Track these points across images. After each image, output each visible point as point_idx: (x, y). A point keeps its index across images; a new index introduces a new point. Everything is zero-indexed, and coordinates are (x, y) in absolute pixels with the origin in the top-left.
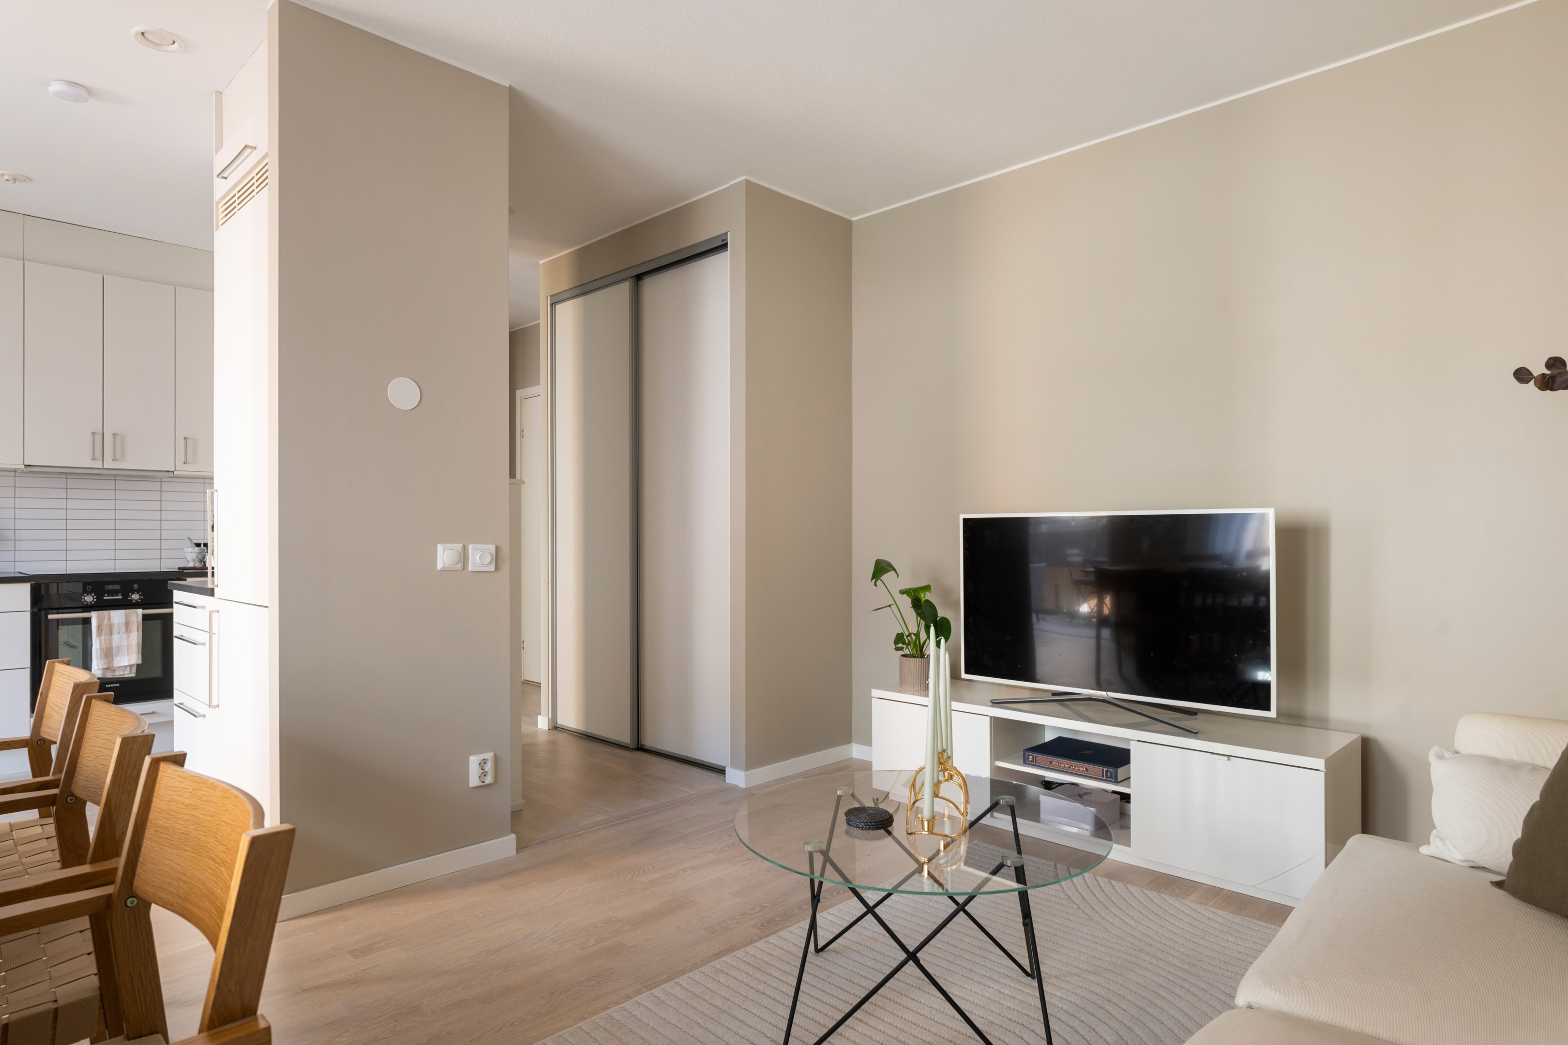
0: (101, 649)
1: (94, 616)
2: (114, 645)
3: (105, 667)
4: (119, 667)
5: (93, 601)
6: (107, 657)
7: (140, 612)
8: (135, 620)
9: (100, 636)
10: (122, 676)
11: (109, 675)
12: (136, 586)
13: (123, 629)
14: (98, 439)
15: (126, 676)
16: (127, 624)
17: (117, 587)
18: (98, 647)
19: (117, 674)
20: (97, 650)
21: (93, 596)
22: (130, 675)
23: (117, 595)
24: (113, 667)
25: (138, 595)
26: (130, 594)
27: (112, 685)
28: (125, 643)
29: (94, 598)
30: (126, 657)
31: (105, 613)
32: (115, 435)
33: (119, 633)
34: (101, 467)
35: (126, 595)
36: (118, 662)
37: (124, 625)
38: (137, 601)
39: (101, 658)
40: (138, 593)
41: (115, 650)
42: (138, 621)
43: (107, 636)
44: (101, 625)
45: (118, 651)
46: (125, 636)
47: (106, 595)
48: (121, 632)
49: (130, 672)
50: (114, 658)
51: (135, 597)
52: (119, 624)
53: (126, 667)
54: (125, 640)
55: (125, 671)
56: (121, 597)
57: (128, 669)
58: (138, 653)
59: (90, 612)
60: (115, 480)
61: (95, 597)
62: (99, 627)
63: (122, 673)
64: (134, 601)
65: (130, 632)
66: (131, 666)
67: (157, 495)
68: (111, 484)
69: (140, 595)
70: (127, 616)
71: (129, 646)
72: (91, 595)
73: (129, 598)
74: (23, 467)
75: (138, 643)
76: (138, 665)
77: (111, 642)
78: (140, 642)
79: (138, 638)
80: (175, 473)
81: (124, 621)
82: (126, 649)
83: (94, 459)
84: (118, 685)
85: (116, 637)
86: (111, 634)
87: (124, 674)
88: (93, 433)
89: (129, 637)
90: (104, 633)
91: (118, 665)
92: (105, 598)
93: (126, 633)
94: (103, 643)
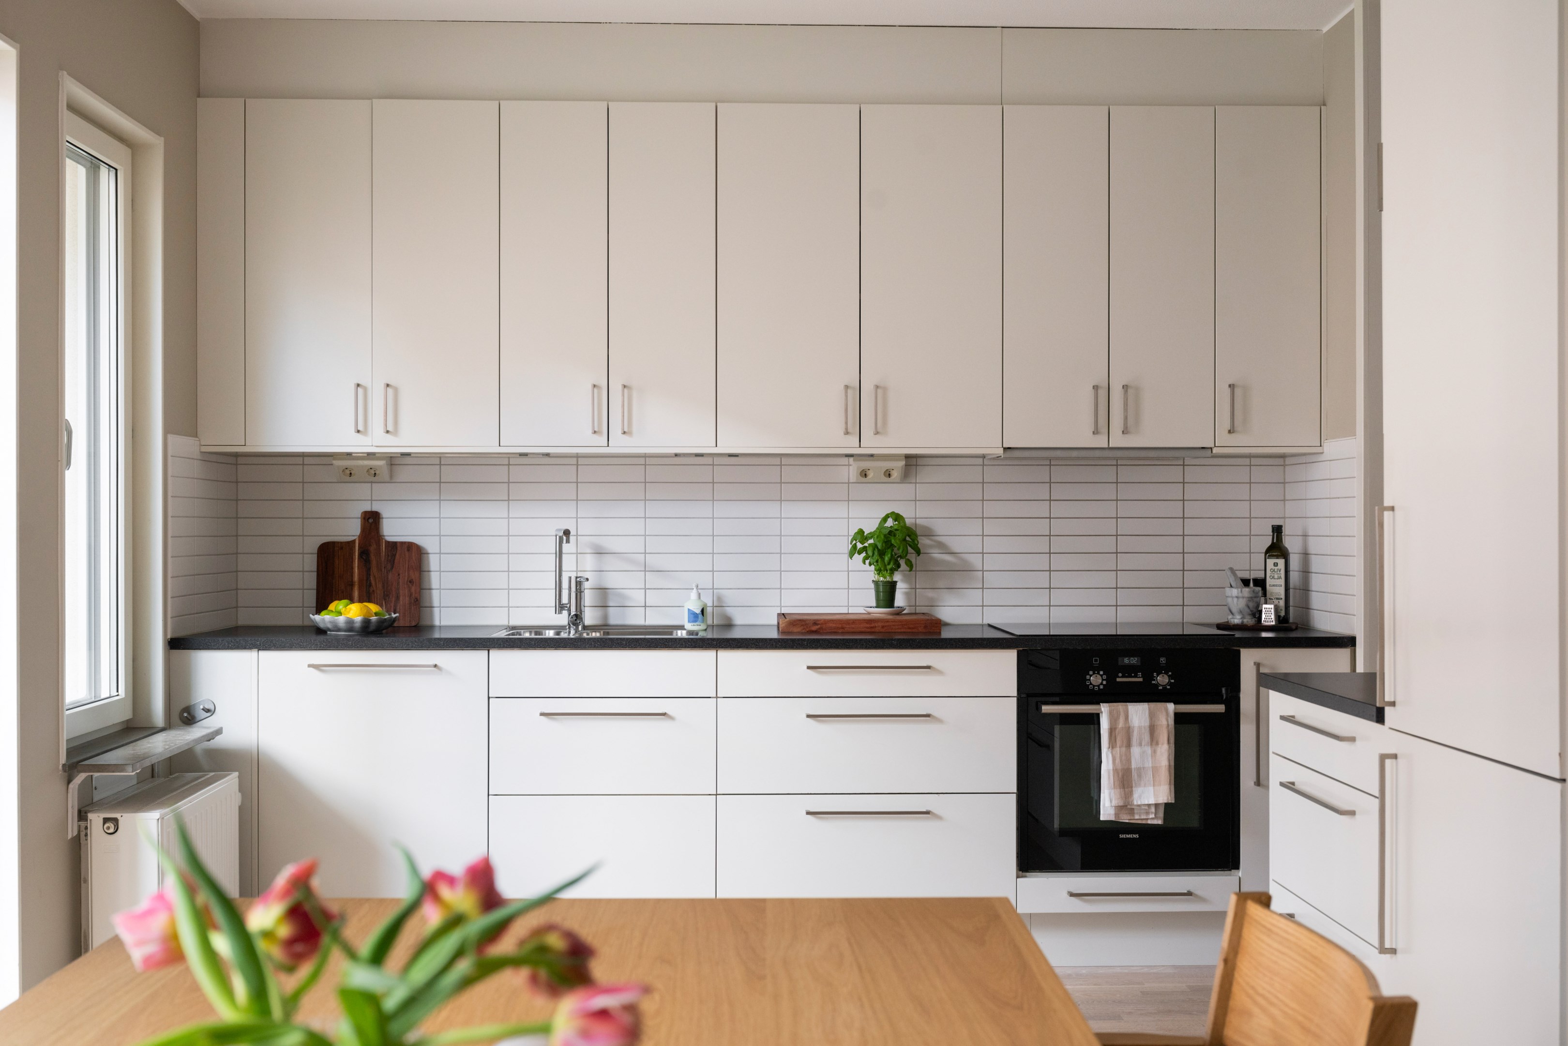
0: (1115, 770)
1: (1105, 711)
2: (1133, 766)
3: (1121, 804)
4: (1139, 806)
5: (1102, 684)
6: (1124, 788)
7: (1171, 707)
8: (1164, 722)
9: (1113, 748)
10: (1144, 822)
11: (1125, 819)
12: (1163, 660)
13: (1147, 737)
14: (1103, 393)
15: (1149, 822)
16: (1152, 729)
17: (1134, 661)
18: (1111, 767)
19: (1137, 817)
20: (1109, 771)
21: (1102, 676)
22: (1155, 822)
23: (1136, 676)
24: (1131, 805)
25: (1166, 676)
26: (1155, 674)
27: (1128, 836)
28: (1149, 764)
29: (1103, 680)
30: (1151, 788)
31: (1120, 706)
32: (1125, 387)
33: (1140, 745)
34: (1106, 446)
35: (1148, 678)
36: (1140, 797)
37: (1148, 729)
38: (1164, 687)
39: (1114, 788)
40: (1166, 673)
41: (1134, 774)
42: (1168, 725)
43: (1124, 749)
44: (1115, 729)
45: (1140, 776)
46: (1149, 750)
47: (1120, 675)
48: (1143, 744)
49: (1156, 817)
50: (1134, 789)
51: (1162, 680)
52: (1140, 728)
53: (1149, 805)
54: (1150, 759)
55: (1147, 813)
56: (1141, 680)
57: (1153, 809)
58: (1170, 784)
59: (1098, 703)
60: (1117, 465)
61: (1105, 677)
62: (1112, 731)
63: (1143, 817)
64: (1160, 688)
65: (1157, 744)
66: (1157, 805)
67: (1176, 492)
68: (1109, 474)
69: (1169, 676)
70: (1152, 716)
71: (1155, 770)
72: (1098, 673)
73: (1153, 682)
74: (1001, 451)
75: (1170, 766)
76: (1167, 805)
77: (1129, 761)
78: (1173, 763)
79: (1169, 755)
80: (1215, 450)
81: (1147, 724)
82: (1150, 773)
83: (1096, 432)
84: (1136, 836)
85: (1136, 751)
86: (1129, 745)
87: (1147, 819)
88: (1096, 388)
89: (1154, 752)
90: (1118, 743)
91: (1139, 803)
92: (1118, 680)
93: (1151, 745)
94: (1118, 761)
